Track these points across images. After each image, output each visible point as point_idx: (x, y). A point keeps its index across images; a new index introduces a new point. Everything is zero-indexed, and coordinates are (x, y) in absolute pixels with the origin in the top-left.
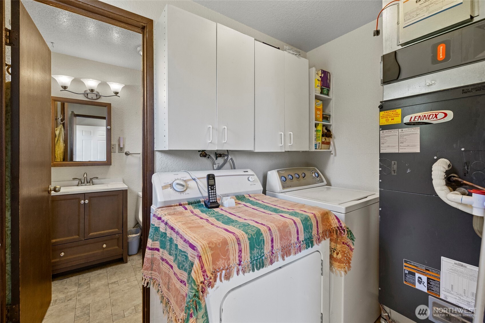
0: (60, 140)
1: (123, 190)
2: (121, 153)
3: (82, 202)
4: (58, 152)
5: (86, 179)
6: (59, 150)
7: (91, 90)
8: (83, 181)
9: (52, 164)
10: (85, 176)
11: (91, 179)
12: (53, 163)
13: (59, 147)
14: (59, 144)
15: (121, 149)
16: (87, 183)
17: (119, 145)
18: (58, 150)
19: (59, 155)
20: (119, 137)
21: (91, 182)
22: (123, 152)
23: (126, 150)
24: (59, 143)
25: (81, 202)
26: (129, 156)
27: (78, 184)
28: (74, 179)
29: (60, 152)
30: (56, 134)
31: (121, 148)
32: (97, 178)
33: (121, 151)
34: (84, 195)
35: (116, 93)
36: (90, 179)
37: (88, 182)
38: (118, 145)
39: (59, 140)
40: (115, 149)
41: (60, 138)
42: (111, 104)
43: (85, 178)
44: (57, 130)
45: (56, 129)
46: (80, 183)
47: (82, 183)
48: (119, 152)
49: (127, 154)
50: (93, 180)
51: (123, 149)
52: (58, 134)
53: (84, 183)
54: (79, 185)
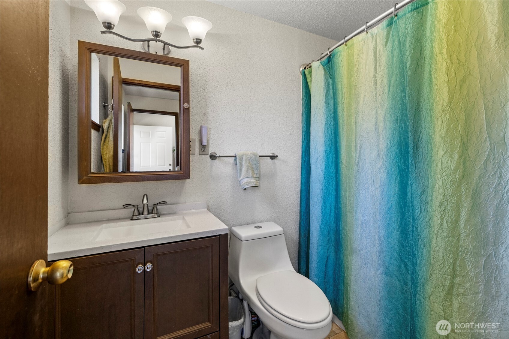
0: (109, 137)
1: (219, 235)
2: (203, 156)
3: (140, 268)
4: (106, 156)
5: (146, 206)
6: (108, 152)
7: (156, 32)
8: (141, 209)
9: (85, 178)
10: (145, 201)
11: (155, 205)
12: (86, 176)
13: (108, 147)
14: (108, 144)
15: (203, 148)
16: (149, 214)
17: (201, 141)
18: (106, 153)
19: (107, 161)
20: (201, 126)
21: (155, 211)
22: (207, 153)
23: (211, 150)
24: (108, 141)
25: (137, 270)
26: (216, 161)
27: (133, 216)
28: (126, 206)
29: (110, 156)
30: (104, 127)
31: (204, 146)
32: (165, 203)
33: (204, 153)
34: (143, 252)
35: (198, 42)
36: (153, 204)
37: (150, 211)
38: (198, 140)
39: (107, 137)
40: (195, 150)
41: (110, 134)
42: (189, 61)
43: (144, 205)
44: (105, 122)
45: (104, 120)
46: (136, 213)
47: (139, 214)
48: (200, 153)
49: (213, 157)
50: (158, 207)
51: (206, 148)
52: (106, 127)
53: (143, 214)
54: (135, 218)
